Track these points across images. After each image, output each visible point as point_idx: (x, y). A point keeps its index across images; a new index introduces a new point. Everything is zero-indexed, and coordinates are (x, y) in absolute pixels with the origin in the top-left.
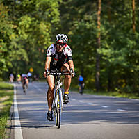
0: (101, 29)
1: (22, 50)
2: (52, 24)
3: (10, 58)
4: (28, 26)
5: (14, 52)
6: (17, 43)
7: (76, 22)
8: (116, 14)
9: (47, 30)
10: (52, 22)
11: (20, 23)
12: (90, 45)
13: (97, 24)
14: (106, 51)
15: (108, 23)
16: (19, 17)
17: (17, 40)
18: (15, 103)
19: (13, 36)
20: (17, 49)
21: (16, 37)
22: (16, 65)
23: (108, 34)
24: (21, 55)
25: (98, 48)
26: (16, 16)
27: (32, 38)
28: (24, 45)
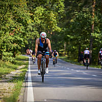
1: (36, 31)
2: (59, 13)
3: (27, 37)
4: (41, 14)
5: (30, 33)
6: (33, 26)
7: (77, 13)
9: (55, 18)
10: (59, 11)
11: (36, 12)
12: (86, 30)
13: (92, 15)
14: (98, 35)
15: (100, 14)
17: (33, 24)
19: (30, 21)
20: (33, 31)
21: (32, 22)
22: (31, 43)
23: (99, 22)
24: (34, 36)
25: (92, 32)
26: (32, 7)
27: (43, 23)
28: (37, 28)
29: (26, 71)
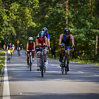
0: (68, 14)
1: (12, 27)
3: (3, 33)
4: (16, 10)
5: (6, 29)
6: (8, 22)
7: (51, 8)
8: (79, 3)
9: (30, 13)
11: (11, 8)
12: (60, 25)
13: (65, 10)
14: (72, 29)
15: (74, 10)
16: (10, 4)
17: (8, 20)
18: (6, 65)
19: (5, 17)
20: (9, 26)
21: (8, 18)
22: (7, 38)
23: (73, 17)
24: (10, 31)
25: (66, 27)
26: (8, 3)
27: (19, 19)
28: (13, 24)
29: (2, 66)
